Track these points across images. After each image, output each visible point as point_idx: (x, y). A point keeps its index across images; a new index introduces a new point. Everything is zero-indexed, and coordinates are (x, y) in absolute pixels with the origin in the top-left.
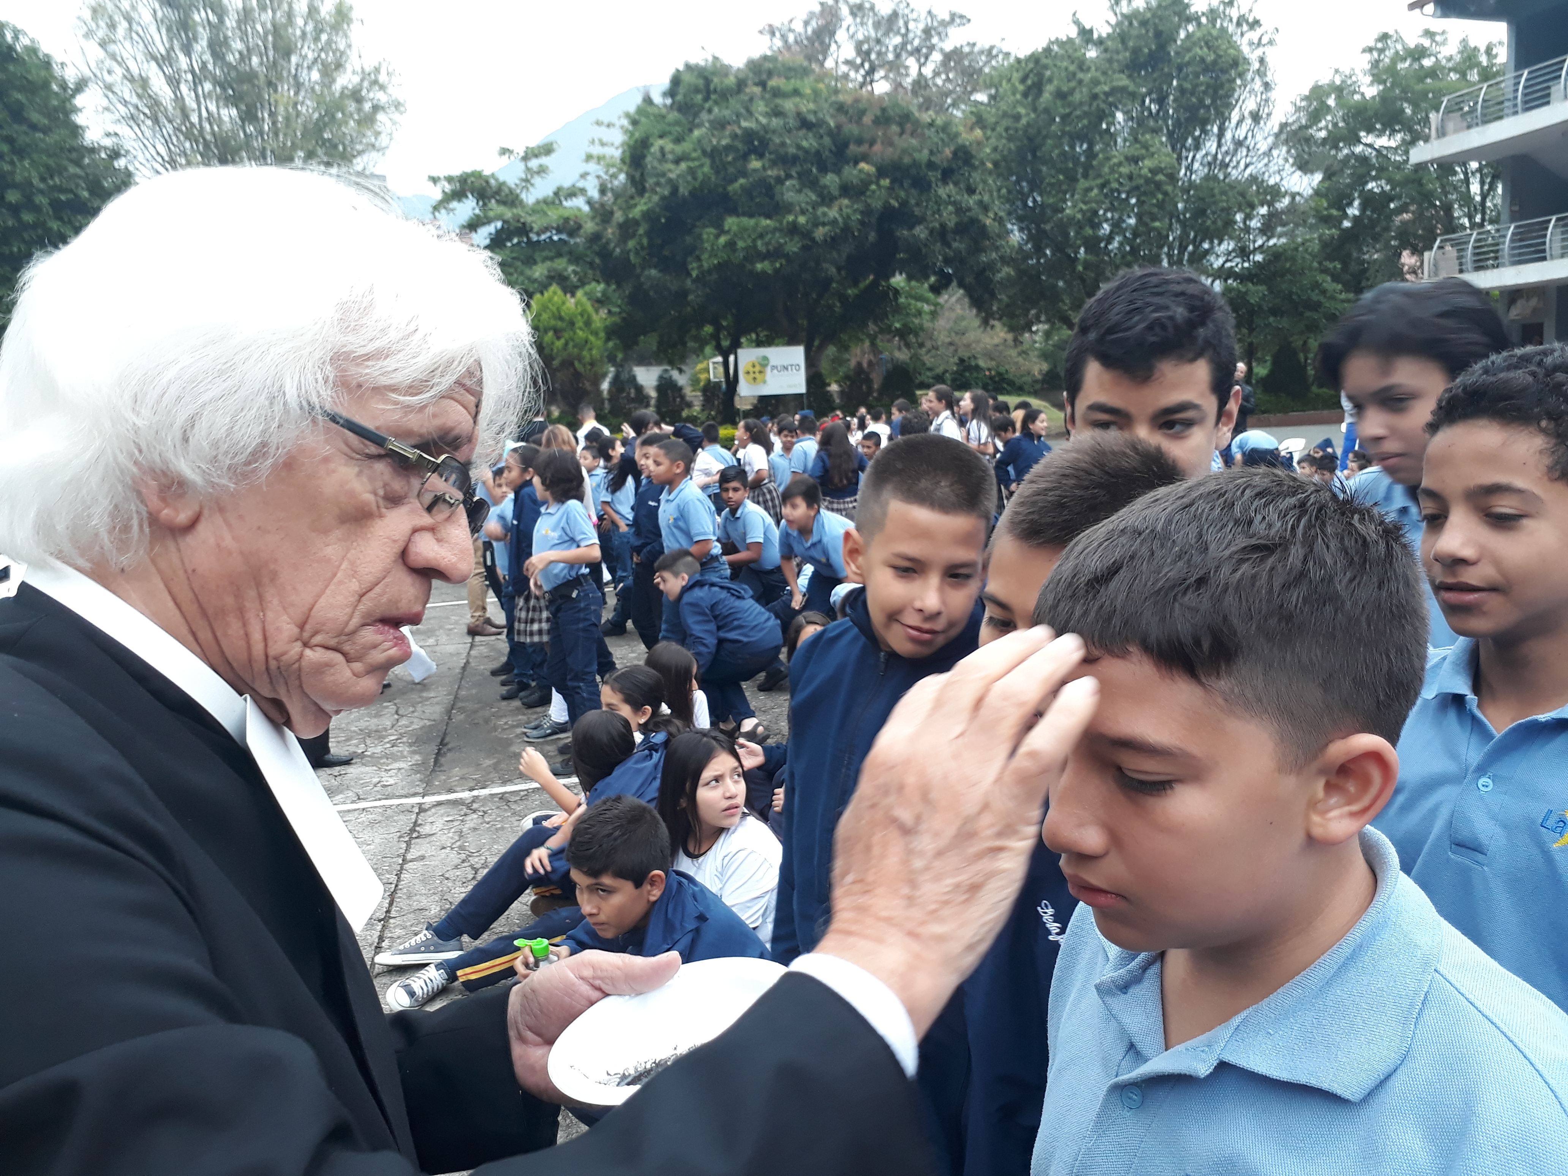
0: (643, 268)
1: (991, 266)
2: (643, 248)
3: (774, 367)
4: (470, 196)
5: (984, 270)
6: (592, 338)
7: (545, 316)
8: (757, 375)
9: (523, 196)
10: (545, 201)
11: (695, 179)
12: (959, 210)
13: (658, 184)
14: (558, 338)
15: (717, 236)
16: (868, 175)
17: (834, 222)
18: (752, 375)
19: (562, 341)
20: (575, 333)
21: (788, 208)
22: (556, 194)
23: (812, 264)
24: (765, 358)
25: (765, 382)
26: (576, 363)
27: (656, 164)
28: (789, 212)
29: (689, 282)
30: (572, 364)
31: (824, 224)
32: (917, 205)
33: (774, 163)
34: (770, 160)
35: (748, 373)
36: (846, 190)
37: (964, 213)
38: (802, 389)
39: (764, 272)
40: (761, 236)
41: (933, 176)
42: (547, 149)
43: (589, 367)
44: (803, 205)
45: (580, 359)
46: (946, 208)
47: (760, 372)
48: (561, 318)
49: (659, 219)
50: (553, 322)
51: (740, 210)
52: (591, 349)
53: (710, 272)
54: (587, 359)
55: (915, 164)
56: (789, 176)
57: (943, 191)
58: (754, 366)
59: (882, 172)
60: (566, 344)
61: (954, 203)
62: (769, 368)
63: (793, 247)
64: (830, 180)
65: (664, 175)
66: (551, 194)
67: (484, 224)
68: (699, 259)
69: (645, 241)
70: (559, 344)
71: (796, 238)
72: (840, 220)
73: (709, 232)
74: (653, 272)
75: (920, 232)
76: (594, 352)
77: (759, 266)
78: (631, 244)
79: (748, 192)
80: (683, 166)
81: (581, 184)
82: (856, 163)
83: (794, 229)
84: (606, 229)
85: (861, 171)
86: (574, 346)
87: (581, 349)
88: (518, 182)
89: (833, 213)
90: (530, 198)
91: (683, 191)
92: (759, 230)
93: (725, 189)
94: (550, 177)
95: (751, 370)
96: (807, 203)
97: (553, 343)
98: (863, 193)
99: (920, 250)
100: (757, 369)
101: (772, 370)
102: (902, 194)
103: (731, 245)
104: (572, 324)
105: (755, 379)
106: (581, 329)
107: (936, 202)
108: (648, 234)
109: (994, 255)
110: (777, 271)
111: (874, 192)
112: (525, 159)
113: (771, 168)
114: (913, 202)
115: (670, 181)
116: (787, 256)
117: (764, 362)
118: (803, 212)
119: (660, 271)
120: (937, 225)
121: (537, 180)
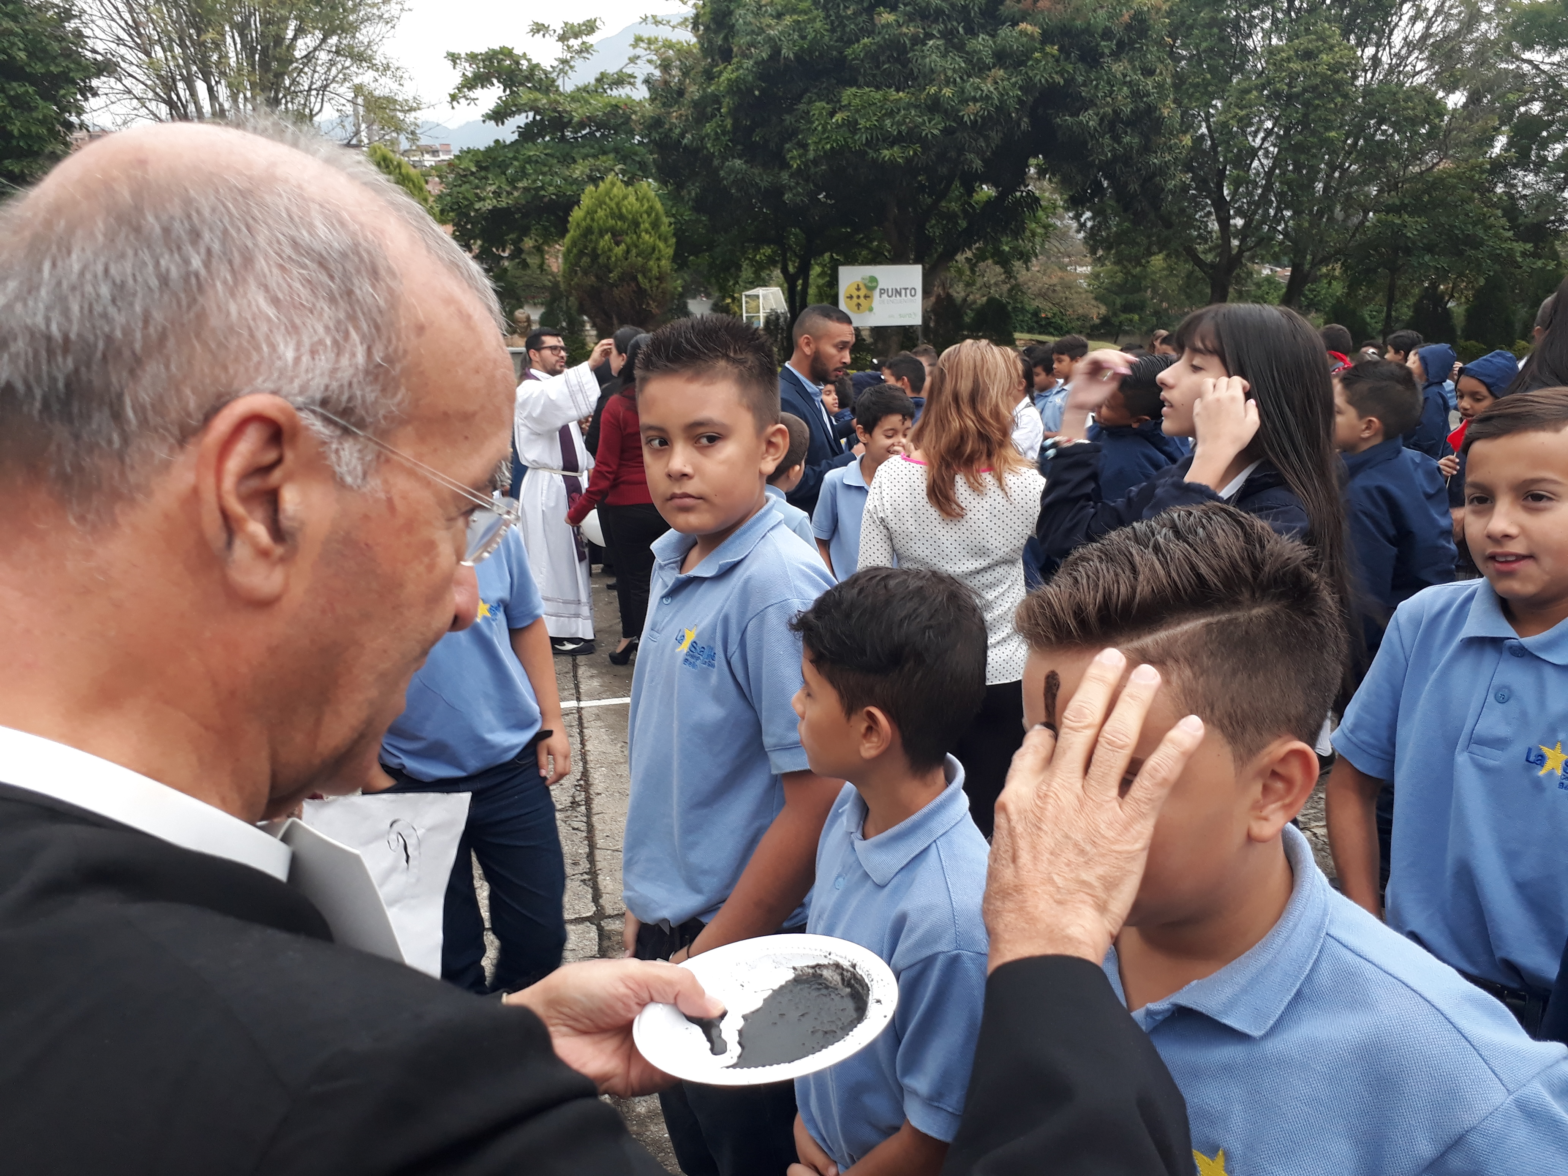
0: (724, 159)
1: (1162, 171)
2: (724, 133)
3: (883, 291)
4: (495, 81)
5: (1154, 175)
6: (661, 245)
7: (601, 213)
8: (862, 301)
9: (559, 82)
10: (585, 89)
11: (803, 38)
12: (1137, 94)
13: (752, 44)
14: (618, 244)
15: (832, 114)
16: (1031, 37)
17: (987, 98)
18: (855, 300)
19: (623, 246)
20: (639, 237)
21: (930, 76)
22: (599, 80)
23: (953, 154)
24: (873, 279)
25: (871, 310)
26: (639, 276)
27: (750, 18)
28: (931, 82)
29: (785, 176)
30: (635, 279)
31: (975, 100)
32: (1084, 84)
33: (910, 18)
34: (905, 14)
35: (851, 297)
36: (1001, 57)
37: (1141, 98)
38: (917, 320)
39: (892, 162)
40: (891, 114)
41: (1107, 47)
42: (590, 27)
43: (656, 282)
44: (950, 73)
45: (645, 271)
46: (1120, 90)
47: (866, 297)
48: (621, 217)
49: (750, 91)
50: (611, 222)
51: (861, 80)
52: (658, 259)
53: (816, 162)
54: (655, 272)
55: (1088, 30)
56: (931, 36)
57: (1118, 68)
58: (858, 289)
59: (1047, 37)
60: (628, 252)
61: (1130, 84)
62: (878, 291)
63: (933, 128)
64: (982, 43)
65: (761, 30)
66: (593, 82)
67: (512, 114)
68: (804, 146)
69: (729, 122)
70: (619, 250)
71: (937, 118)
72: (995, 95)
73: (820, 106)
74: (738, 163)
75: (1089, 119)
76: (663, 262)
77: (886, 153)
78: (709, 128)
79: (873, 57)
80: (788, 20)
81: (628, 70)
82: (1015, 24)
83: (934, 106)
84: (669, 113)
85: (1023, 33)
86: (638, 255)
87: (648, 258)
88: (555, 64)
89: (988, 87)
90: (567, 85)
91: (786, 52)
92: (889, 105)
93: (841, 53)
94: (594, 58)
95: (855, 293)
96: (954, 70)
97: (610, 250)
98: (1023, 63)
99: (1085, 143)
100: (862, 292)
101: (881, 294)
102: (1070, 68)
103: (851, 125)
104: (637, 224)
105: (859, 305)
106: (647, 232)
107: (1108, 82)
108: (734, 112)
109: (1168, 157)
110: (908, 160)
111: (1038, 61)
112: (562, 38)
113: (907, 23)
114: (1080, 79)
115: (770, 39)
116: (923, 141)
117: (871, 285)
118: (948, 82)
119: (746, 162)
120: (1109, 110)
121: (578, 63)
